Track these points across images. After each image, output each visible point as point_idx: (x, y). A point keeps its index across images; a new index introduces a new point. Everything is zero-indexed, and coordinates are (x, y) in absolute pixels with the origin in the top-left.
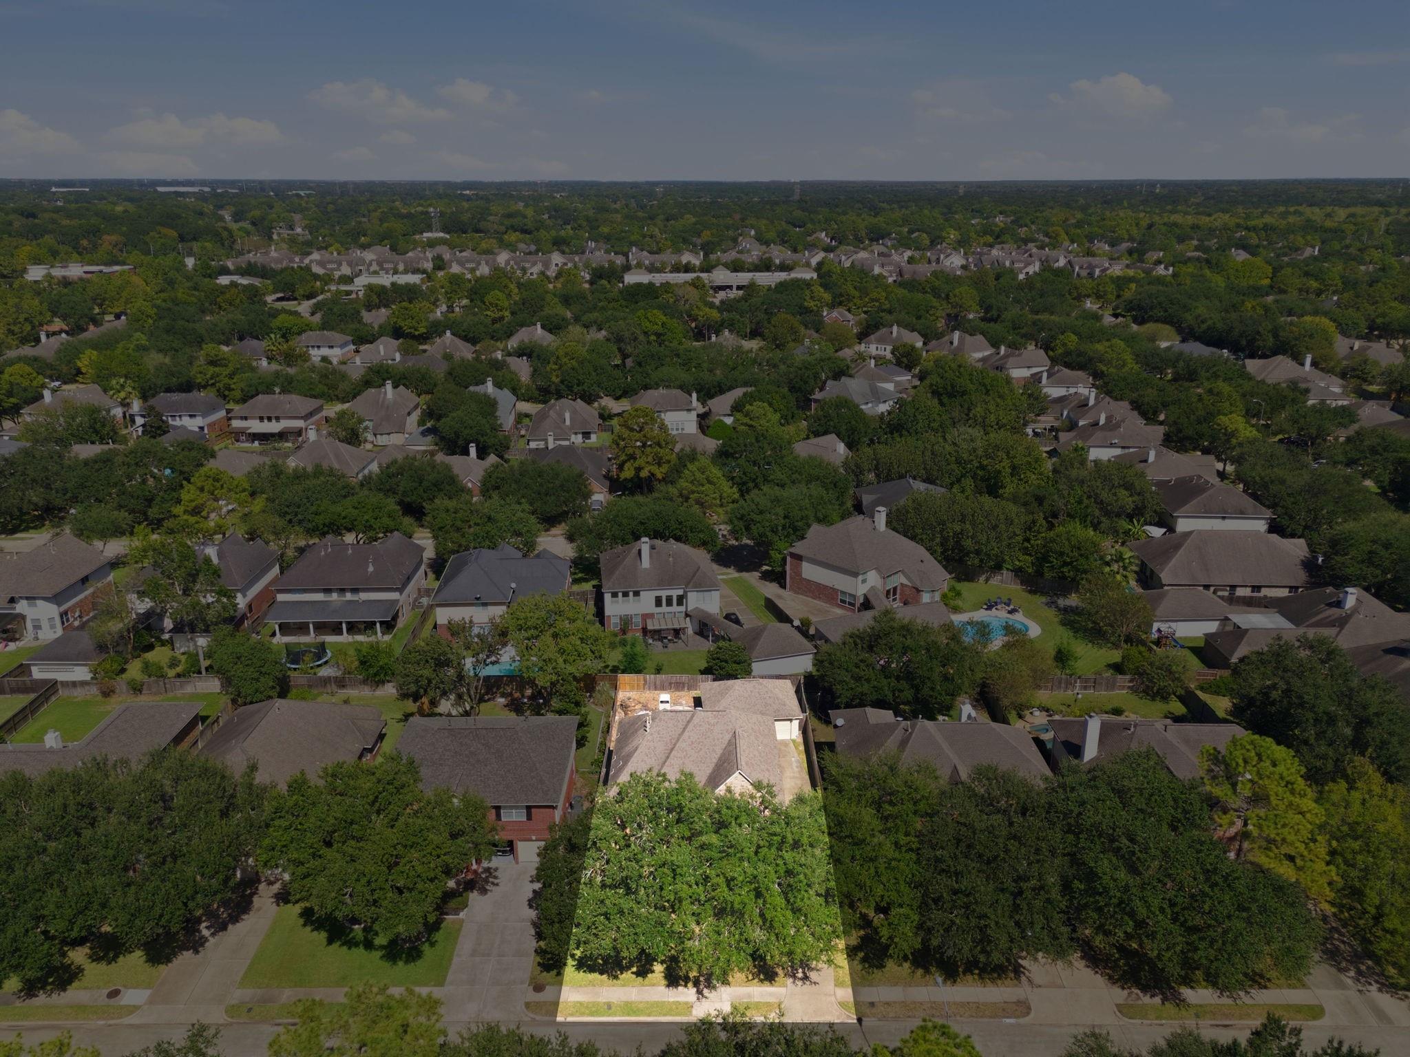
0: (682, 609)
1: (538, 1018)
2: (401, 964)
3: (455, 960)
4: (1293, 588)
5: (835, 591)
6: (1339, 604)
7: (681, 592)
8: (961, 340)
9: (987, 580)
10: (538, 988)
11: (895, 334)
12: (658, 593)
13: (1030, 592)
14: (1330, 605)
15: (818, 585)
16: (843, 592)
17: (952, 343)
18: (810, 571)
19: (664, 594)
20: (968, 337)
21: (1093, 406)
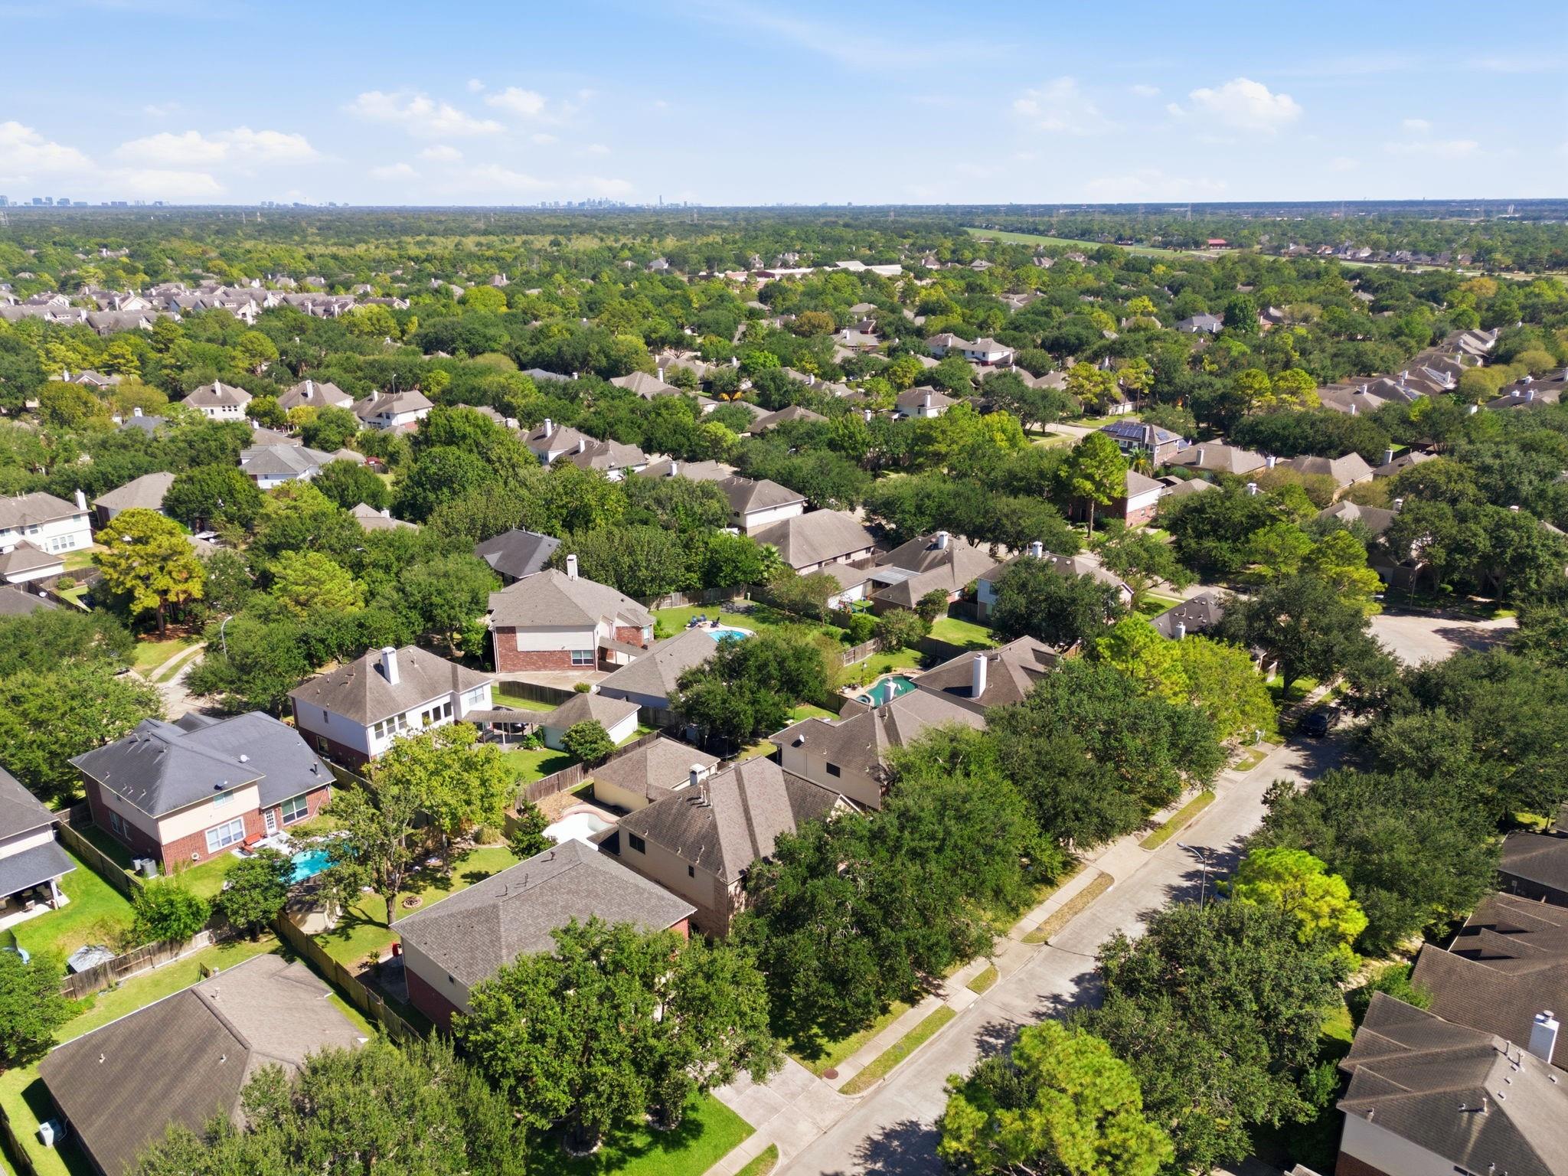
0: (451, 718)
1: (864, 1093)
2: (692, 1143)
3: (732, 1106)
4: (868, 549)
5: (564, 653)
6: (936, 546)
7: (447, 699)
8: (316, 390)
9: (658, 607)
10: (832, 1075)
11: (219, 393)
12: (424, 709)
13: (699, 606)
14: (930, 549)
15: (541, 654)
16: (575, 652)
17: (305, 395)
18: (525, 642)
19: (430, 707)
20: (320, 385)
21: (553, 437)
